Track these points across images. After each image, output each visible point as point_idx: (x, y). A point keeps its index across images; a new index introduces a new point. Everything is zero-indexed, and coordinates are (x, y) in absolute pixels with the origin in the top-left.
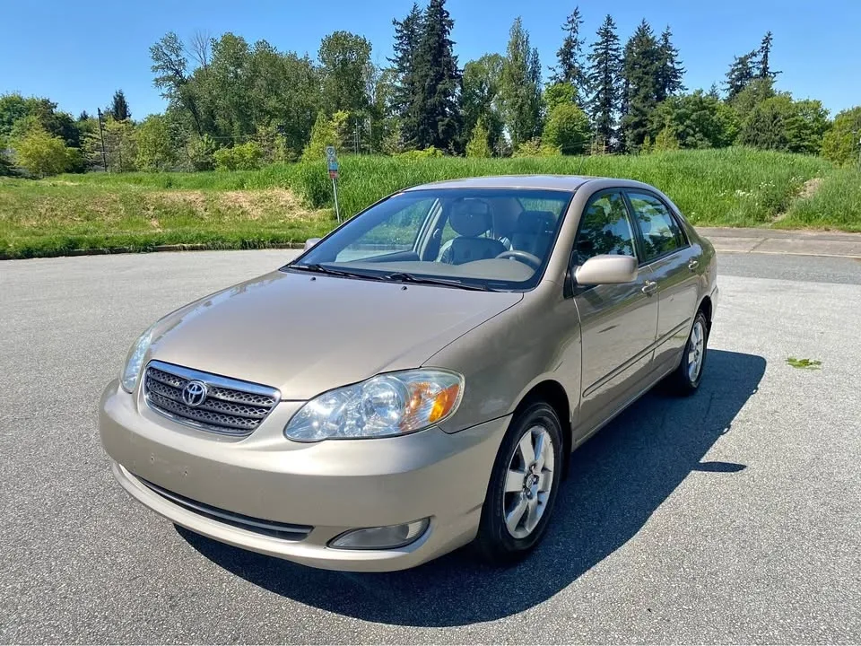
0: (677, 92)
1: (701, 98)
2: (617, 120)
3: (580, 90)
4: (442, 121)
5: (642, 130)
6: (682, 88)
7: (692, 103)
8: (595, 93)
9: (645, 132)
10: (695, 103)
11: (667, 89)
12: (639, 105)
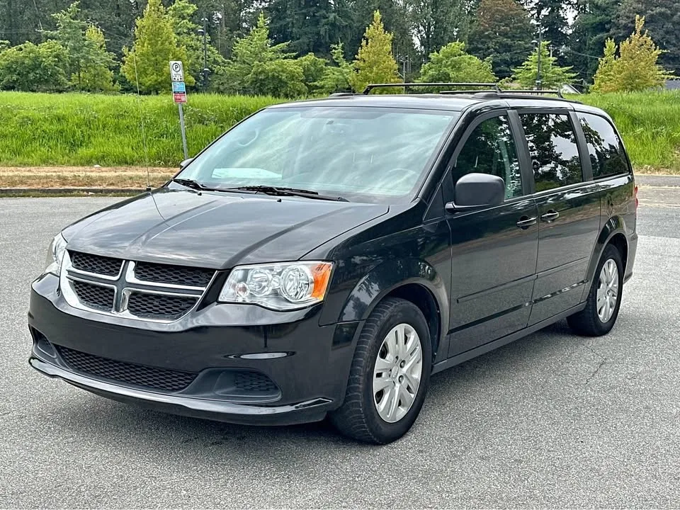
2: (570, 20)
5: (603, 35)
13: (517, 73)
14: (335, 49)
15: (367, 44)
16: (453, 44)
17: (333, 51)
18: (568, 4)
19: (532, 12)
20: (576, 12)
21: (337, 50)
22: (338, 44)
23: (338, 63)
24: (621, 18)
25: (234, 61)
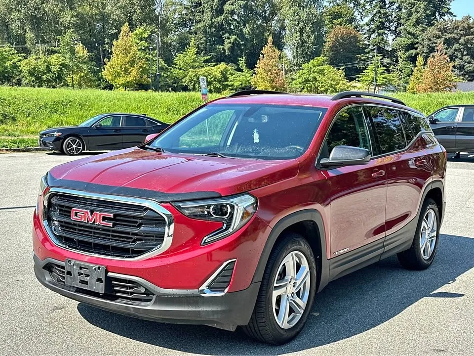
0: (446, 18)
1: (468, 24)
2: (390, 42)
3: (356, 14)
4: (229, 38)
5: (413, 52)
6: (451, 13)
7: (460, 28)
8: (370, 17)
9: (417, 54)
10: (464, 29)
11: (437, 14)
12: (412, 30)
13: (360, 77)
14: (241, 60)
15: (263, 57)
16: (318, 58)
17: (239, 62)
18: (388, 31)
19: (365, 36)
20: (394, 36)
21: (242, 61)
22: (243, 57)
23: (243, 69)
24: (425, 40)
25: (174, 68)
